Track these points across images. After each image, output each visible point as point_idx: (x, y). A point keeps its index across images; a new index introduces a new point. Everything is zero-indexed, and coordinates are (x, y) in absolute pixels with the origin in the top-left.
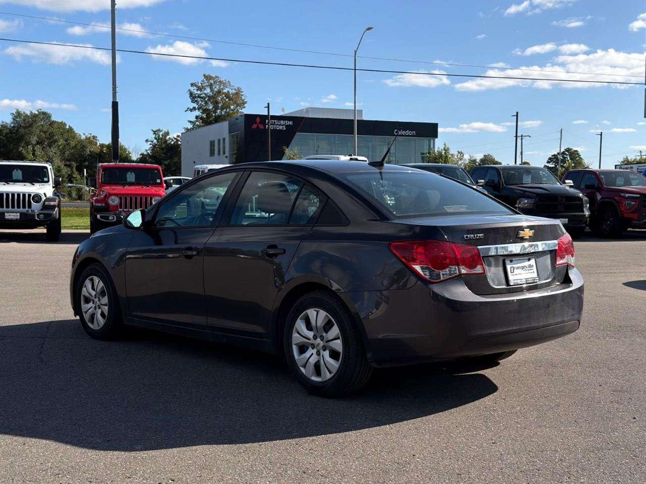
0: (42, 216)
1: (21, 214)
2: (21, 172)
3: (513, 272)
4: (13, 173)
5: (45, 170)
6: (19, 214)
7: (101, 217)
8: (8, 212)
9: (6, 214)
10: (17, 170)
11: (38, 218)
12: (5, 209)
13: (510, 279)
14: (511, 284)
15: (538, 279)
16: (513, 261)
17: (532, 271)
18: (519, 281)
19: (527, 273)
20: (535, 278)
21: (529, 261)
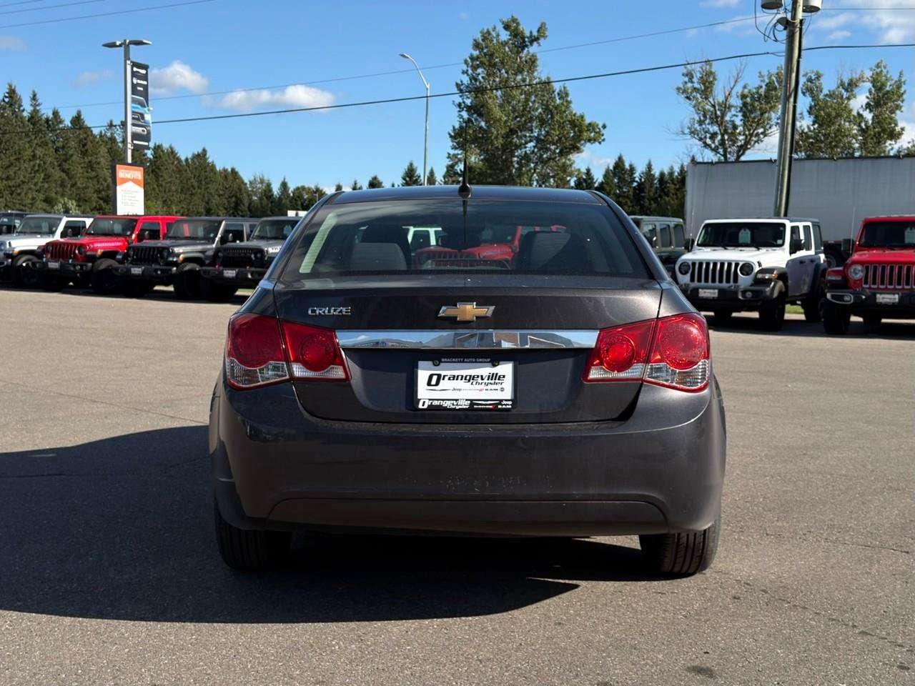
0: (749, 295)
1: (721, 291)
2: (749, 233)
4: (740, 234)
5: (781, 229)
6: (716, 291)
7: (832, 296)
8: (703, 288)
9: (700, 290)
10: (745, 230)
11: (742, 297)
12: (703, 283)
13: (419, 397)
14: (420, 406)
15: (510, 403)
16: (442, 364)
17: (498, 387)
18: (448, 403)
19: (481, 390)
20: (501, 400)
21: (494, 366)
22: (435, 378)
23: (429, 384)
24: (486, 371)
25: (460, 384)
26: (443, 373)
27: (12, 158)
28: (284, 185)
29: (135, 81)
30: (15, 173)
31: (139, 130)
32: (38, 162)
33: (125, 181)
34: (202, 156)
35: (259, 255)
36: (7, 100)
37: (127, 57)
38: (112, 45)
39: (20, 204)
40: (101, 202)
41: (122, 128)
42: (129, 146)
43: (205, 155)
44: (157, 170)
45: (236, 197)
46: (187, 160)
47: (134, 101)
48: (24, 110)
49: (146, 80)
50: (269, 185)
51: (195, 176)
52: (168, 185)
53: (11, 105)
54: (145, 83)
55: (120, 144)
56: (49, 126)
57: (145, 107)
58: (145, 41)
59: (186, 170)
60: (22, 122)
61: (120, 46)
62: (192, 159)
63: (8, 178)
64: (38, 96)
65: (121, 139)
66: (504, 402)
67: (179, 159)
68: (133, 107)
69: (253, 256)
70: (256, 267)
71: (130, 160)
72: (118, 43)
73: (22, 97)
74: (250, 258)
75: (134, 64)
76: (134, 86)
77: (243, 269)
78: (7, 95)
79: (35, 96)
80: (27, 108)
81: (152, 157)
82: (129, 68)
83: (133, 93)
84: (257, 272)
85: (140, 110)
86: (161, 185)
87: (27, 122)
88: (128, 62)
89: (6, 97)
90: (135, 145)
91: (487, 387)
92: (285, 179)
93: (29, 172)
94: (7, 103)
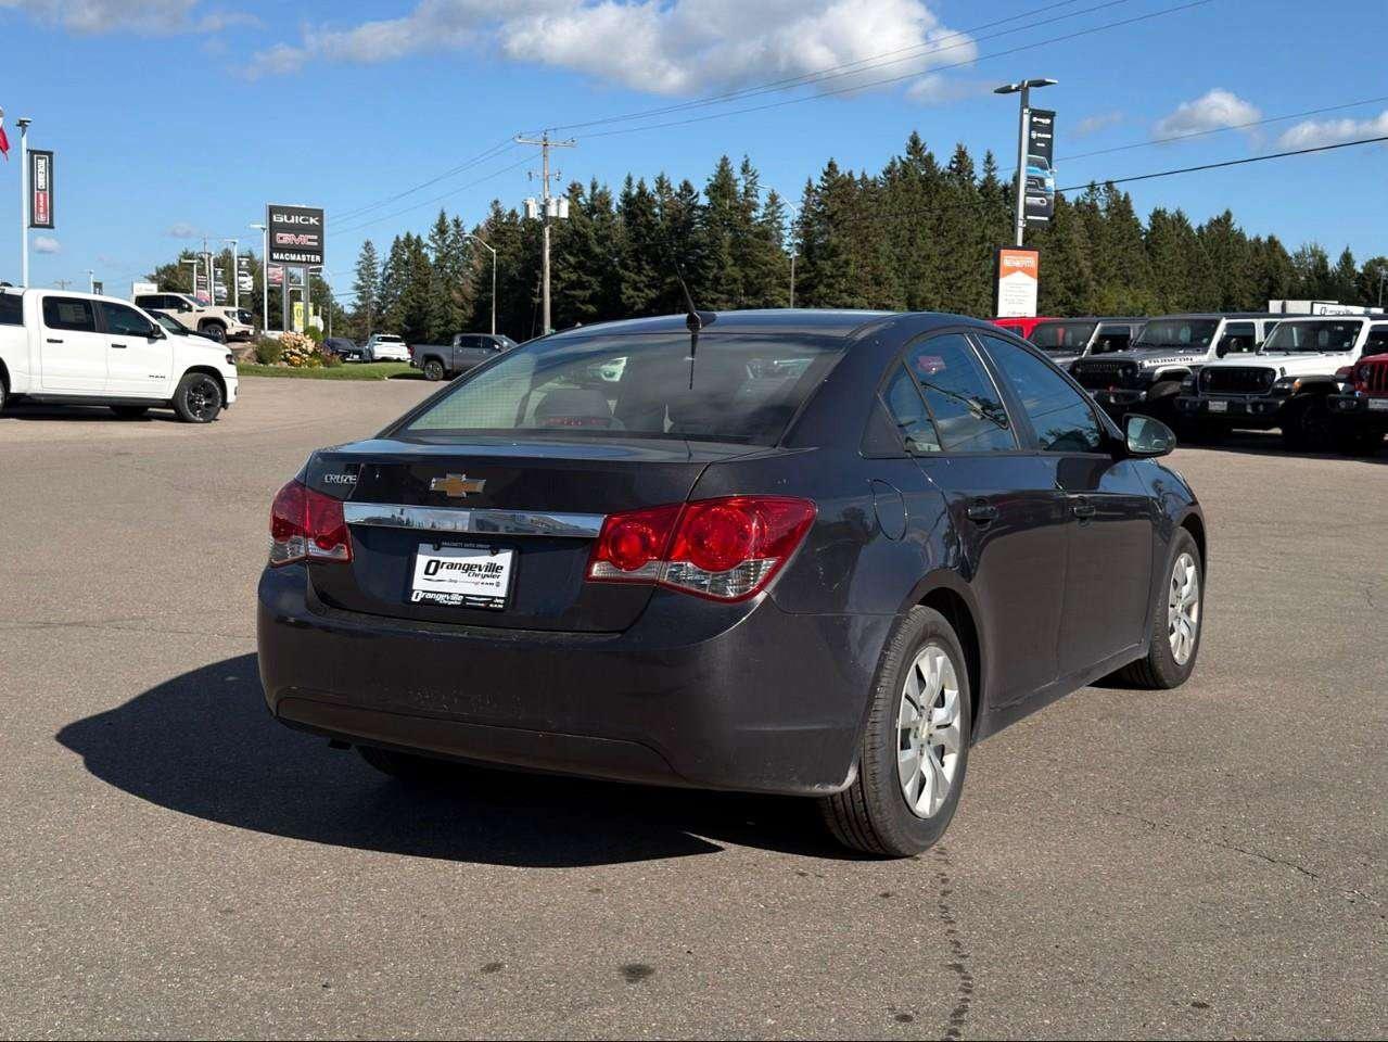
3: (434, 574)
13: (414, 588)
14: (413, 599)
15: (502, 601)
16: (442, 549)
17: (494, 581)
18: (442, 596)
19: (477, 584)
20: (494, 598)
21: (494, 554)
22: (434, 564)
23: (427, 573)
24: (483, 560)
25: (457, 574)
26: (442, 559)
27: (953, 242)
28: (1347, 258)
29: (1034, 135)
30: (956, 261)
31: (1036, 201)
32: (988, 245)
33: (1013, 270)
34: (1224, 222)
35: (1129, 371)
36: (954, 166)
37: (1024, 104)
38: (1006, 90)
39: (960, 301)
40: (1070, 294)
41: (1107, 192)
42: (1021, 223)
43: (1229, 220)
44: (1153, 246)
45: (1270, 278)
46: (1200, 228)
47: (1031, 162)
48: (974, 178)
49: (1051, 133)
50: (1323, 260)
51: (1211, 251)
52: (1168, 266)
53: (959, 172)
54: (1049, 136)
55: (1102, 214)
56: (1007, 196)
57: (1046, 169)
58: (1048, 80)
59: (1198, 244)
60: (971, 194)
61: (1017, 90)
62: (1209, 227)
63: (947, 269)
64: (993, 158)
65: (1105, 207)
66: (497, 601)
67: (1188, 229)
68: (1029, 171)
69: (1120, 371)
70: (1123, 388)
71: (1020, 243)
72: (1013, 87)
73: (974, 161)
74: (1117, 374)
75: (1034, 113)
76: (1032, 142)
77: (1105, 391)
78: (955, 159)
79: (989, 157)
80: (980, 175)
81: (1149, 228)
82: (1026, 118)
83: (1031, 151)
84: (1123, 394)
85: (1039, 173)
86: (1159, 267)
87: (978, 194)
88: (1026, 111)
89: (954, 162)
90: (1029, 222)
91: (483, 580)
92: (1348, 248)
93: (975, 257)
94: (954, 170)
